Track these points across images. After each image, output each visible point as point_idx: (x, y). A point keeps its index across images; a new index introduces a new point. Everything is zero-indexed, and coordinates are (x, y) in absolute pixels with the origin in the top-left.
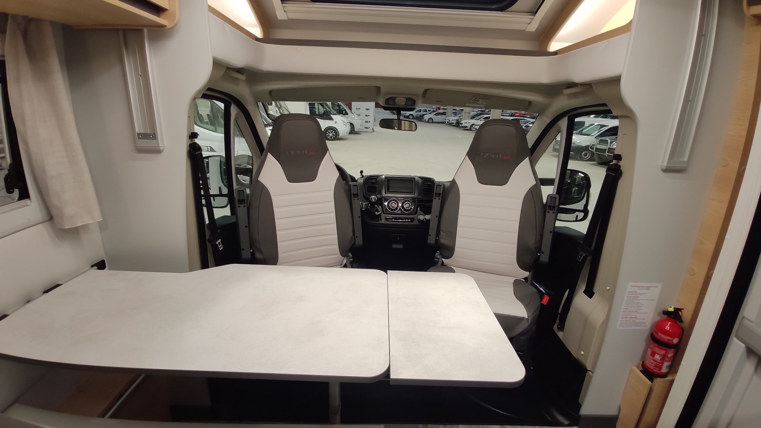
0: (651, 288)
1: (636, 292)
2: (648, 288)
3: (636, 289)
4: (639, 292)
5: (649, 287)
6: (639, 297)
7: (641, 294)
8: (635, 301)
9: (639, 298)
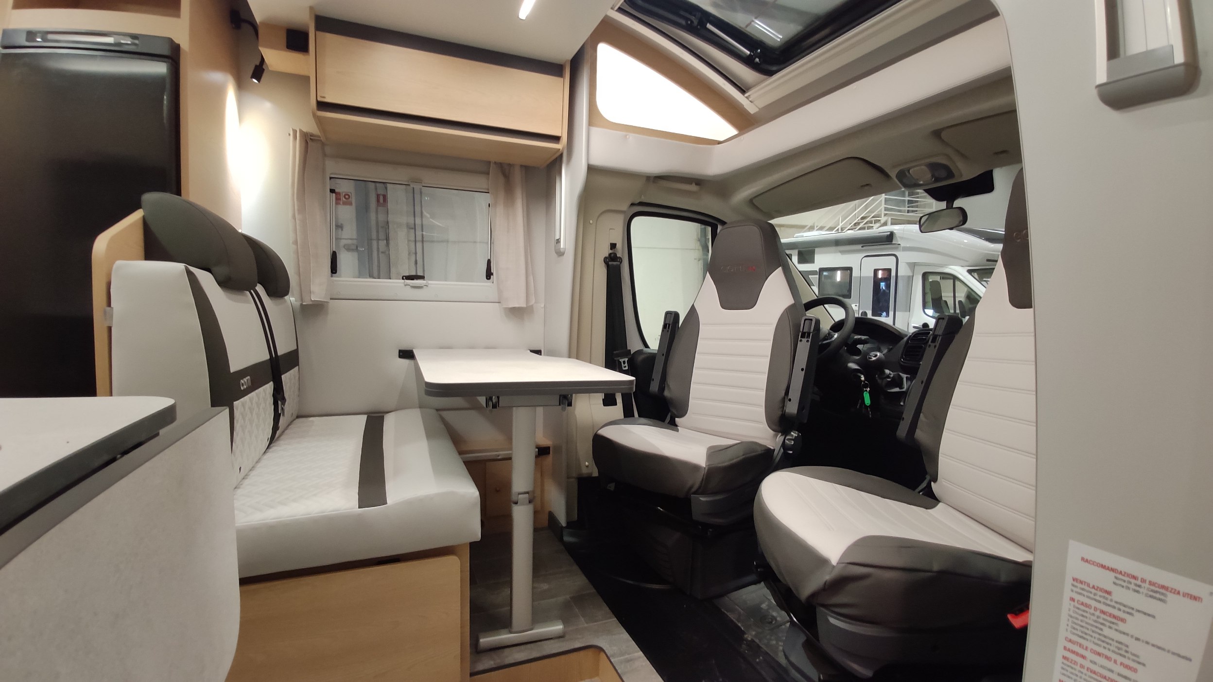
0: (1170, 597)
1: (1109, 593)
2: (1159, 592)
3: (1105, 580)
4: (1121, 595)
5: (1163, 587)
6: (1123, 620)
7: (1131, 611)
8: (1107, 631)
9: (1122, 626)
